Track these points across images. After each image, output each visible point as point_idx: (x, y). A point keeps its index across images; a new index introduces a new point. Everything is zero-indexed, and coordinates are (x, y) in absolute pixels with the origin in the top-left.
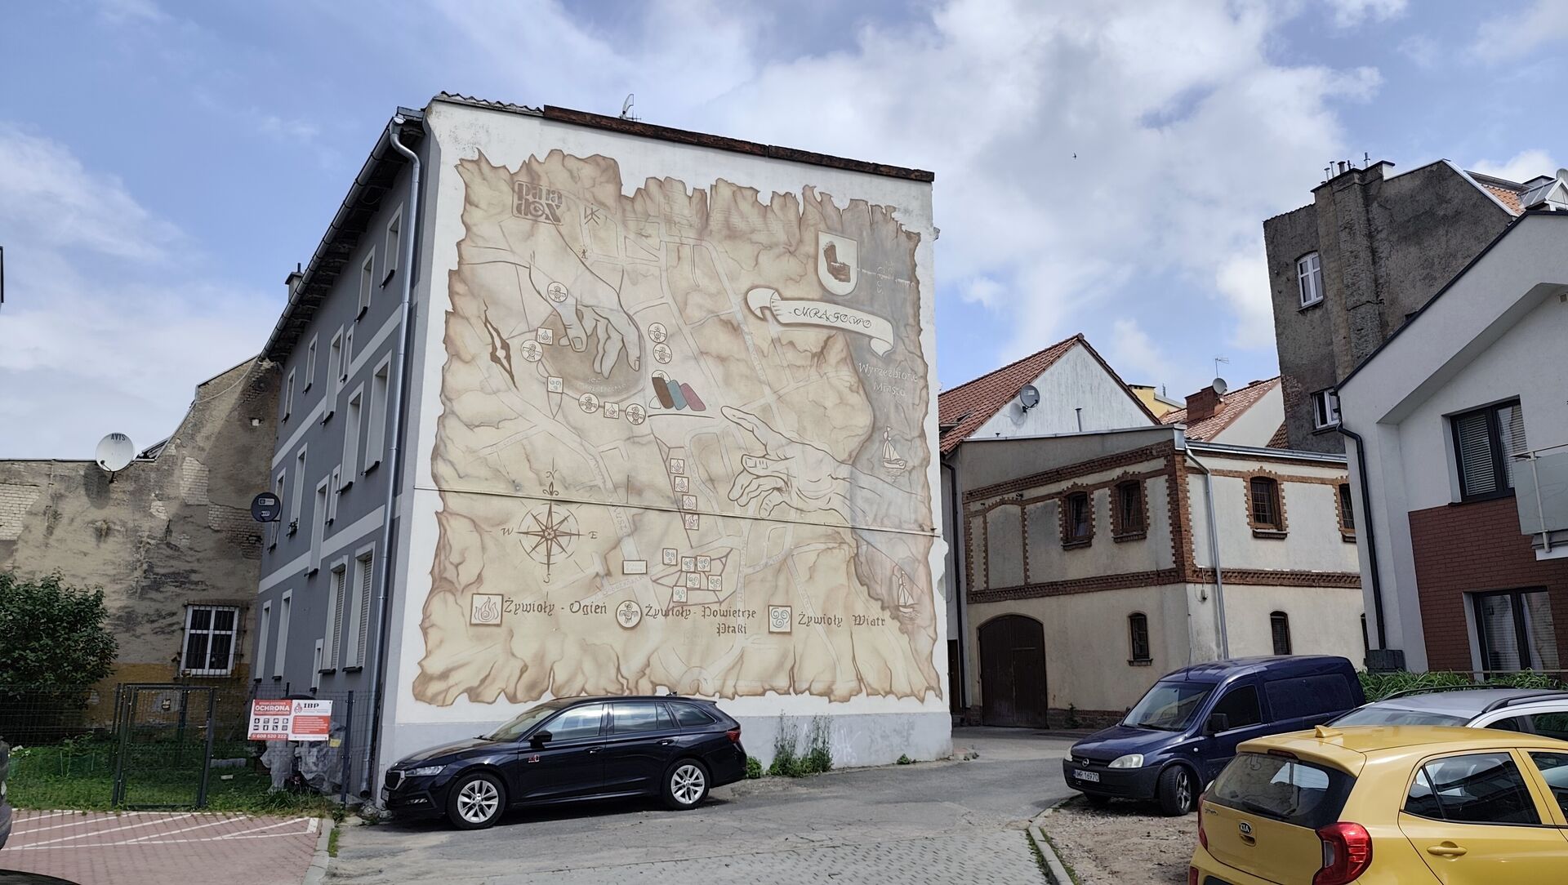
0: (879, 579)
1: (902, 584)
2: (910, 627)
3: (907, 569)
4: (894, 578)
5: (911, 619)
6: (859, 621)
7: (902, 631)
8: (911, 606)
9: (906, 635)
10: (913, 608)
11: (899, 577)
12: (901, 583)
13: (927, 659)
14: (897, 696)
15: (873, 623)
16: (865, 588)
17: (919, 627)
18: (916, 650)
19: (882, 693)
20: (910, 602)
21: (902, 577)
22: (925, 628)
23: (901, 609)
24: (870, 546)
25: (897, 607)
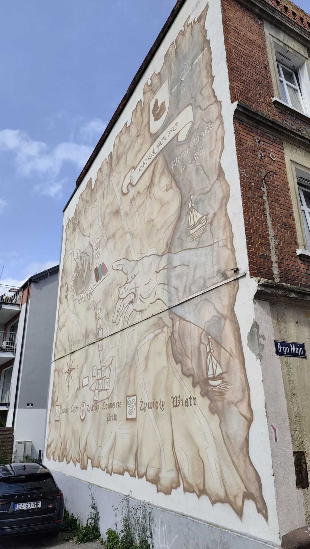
0: (190, 352)
1: (210, 351)
2: (219, 404)
3: (214, 331)
4: (202, 346)
5: (222, 394)
6: (176, 402)
7: (213, 410)
8: (220, 377)
9: (216, 415)
10: (222, 378)
11: (206, 343)
12: (208, 350)
13: (241, 449)
14: (210, 498)
15: (187, 404)
16: (179, 365)
17: (230, 403)
18: (228, 436)
19: (197, 490)
20: (219, 371)
21: (209, 343)
22: (236, 405)
23: (211, 383)
24: (182, 321)
25: (206, 381)
